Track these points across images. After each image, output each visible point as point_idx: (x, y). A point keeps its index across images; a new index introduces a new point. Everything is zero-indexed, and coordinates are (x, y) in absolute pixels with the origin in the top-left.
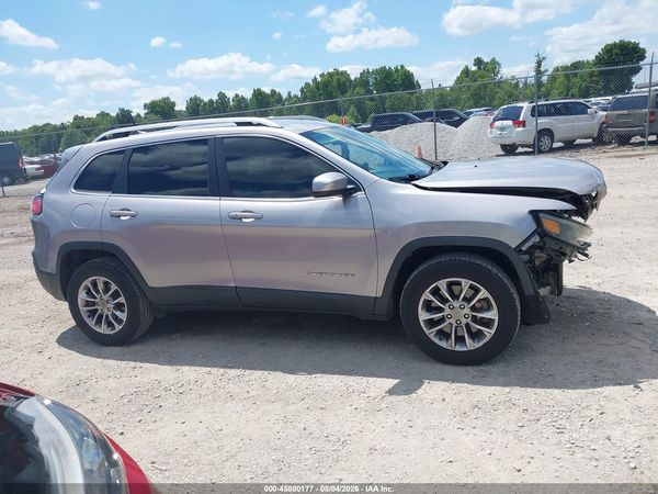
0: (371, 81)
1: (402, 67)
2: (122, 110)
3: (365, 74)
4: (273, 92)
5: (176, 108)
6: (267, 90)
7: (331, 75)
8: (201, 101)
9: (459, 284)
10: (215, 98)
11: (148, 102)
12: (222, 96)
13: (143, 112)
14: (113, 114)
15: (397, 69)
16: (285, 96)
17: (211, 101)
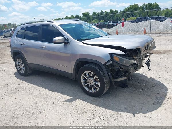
0: (145, 7)
1: (155, 3)
2: (77, 15)
3: (143, 5)
4: (116, 10)
5: (90, 15)
6: (114, 10)
7: (133, 6)
8: (96, 13)
9: (90, 73)
10: (100, 12)
11: (83, 13)
12: (102, 12)
13: (81, 16)
14: (74, 16)
15: (154, 4)
16: (119, 12)
17: (99, 13)
